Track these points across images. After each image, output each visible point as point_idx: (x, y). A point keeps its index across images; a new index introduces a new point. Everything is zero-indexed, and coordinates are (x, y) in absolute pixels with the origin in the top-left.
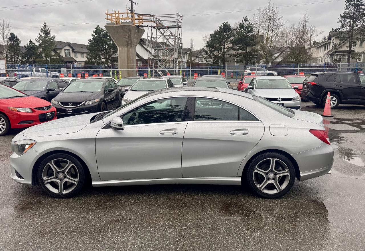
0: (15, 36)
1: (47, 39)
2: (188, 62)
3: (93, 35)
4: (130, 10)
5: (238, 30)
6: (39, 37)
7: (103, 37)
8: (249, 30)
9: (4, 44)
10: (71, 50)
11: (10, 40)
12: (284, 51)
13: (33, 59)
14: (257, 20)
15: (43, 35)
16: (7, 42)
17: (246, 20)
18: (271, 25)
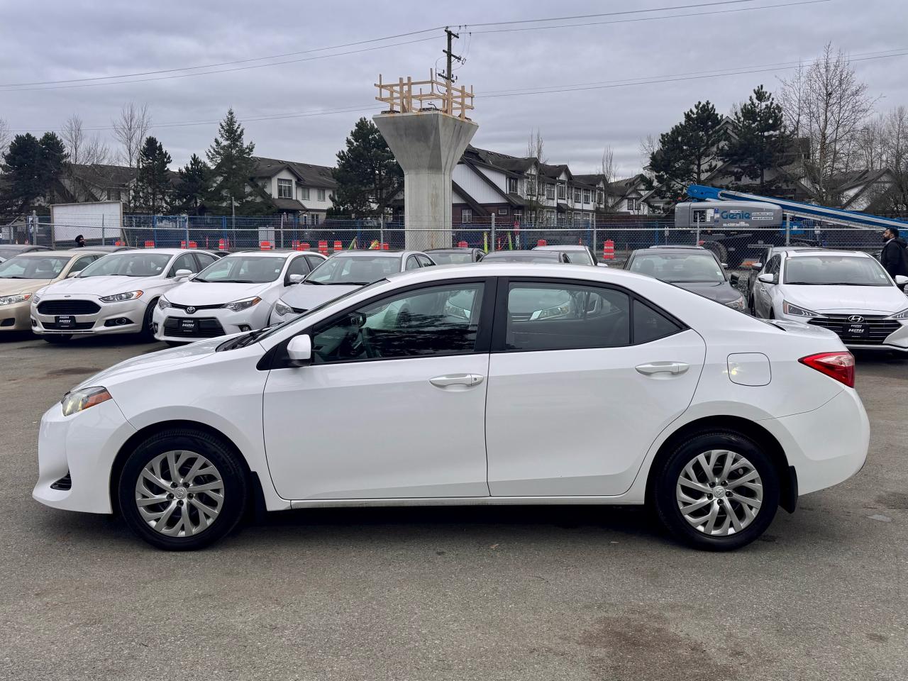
0: (158, 145)
1: (234, 152)
2: (597, 211)
3: (349, 142)
4: (443, 77)
5: (739, 122)
6: (215, 147)
7: (374, 146)
8: (771, 121)
9: (130, 165)
10: (294, 181)
11: (147, 157)
12: (875, 181)
13: (198, 205)
14: (793, 96)
15: (225, 143)
16: (138, 161)
17: (760, 95)
18: (834, 108)
